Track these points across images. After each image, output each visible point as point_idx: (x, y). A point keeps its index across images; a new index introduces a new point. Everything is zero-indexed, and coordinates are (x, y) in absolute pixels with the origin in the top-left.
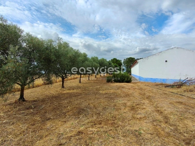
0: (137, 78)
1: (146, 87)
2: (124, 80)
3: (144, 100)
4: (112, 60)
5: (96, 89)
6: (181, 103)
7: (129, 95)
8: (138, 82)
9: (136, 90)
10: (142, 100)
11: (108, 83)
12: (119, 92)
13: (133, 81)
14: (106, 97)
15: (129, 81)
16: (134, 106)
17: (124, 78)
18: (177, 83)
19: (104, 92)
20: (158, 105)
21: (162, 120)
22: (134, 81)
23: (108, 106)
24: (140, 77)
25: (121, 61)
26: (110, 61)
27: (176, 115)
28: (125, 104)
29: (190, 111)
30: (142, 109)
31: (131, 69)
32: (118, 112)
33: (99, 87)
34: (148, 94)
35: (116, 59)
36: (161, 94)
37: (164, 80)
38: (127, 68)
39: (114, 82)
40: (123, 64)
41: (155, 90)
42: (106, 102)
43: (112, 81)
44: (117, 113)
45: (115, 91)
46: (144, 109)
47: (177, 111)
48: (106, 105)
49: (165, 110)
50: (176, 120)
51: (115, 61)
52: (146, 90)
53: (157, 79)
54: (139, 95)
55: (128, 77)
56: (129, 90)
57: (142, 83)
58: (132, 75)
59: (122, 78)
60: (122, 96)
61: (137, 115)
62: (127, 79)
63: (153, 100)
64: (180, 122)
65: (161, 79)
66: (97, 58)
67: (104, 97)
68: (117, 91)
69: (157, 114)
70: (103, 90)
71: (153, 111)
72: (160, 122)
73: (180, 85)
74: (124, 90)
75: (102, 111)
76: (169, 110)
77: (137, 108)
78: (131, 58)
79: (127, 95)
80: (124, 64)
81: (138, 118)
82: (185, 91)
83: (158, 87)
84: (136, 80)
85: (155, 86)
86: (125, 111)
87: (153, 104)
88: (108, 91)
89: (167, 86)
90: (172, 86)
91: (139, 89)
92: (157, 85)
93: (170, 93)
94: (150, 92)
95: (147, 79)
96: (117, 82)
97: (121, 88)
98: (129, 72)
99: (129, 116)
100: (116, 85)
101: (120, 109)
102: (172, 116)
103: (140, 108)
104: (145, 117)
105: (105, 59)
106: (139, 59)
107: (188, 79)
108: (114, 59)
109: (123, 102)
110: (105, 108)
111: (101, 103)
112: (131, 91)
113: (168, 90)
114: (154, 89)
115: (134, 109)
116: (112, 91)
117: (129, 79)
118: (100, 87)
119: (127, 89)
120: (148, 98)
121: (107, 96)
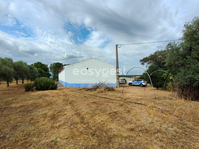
0: (64, 84)
1: (70, 93)
2: (48, 87)
3: (67, 105)
4: (35, 64)
5: (6, 103)
6: (94, 103)
7: (52, 103)
8: (64, 89)
9: (61, 97)
10: (64, 107)
11: (27, 92)
12: (40, 102)
13: (59, 88)
14: (20, 112)
15: (54, 88)
16: (55, 115)
17: (48, 85)
18: (94, 86)
19: (18, 105)
20: (78, 108)
21: (79, 122)
22: (61, 88)
23: (21, 122)
24: (66, 83)
25: (47, 65)
26: (32, 65)
27: (90, 113)
28: (46, 114)
29: (99, 108)
30: (63, 116)
31: (58, 75)
32: (35, 126)
33: (11, 99)
34: (71, 99)
35: (41, 63)
36: (82, 98)
37: (86, 84)
38: (54, 74)
39: (35, 91)
40: (49, 69)
41: (77, 95)
42: (18, 118)
43: (33, 90)
44: (33, 128)
45: (35, 101)
46: (65, 115)
47: (91, 110)
48: (19, 122)
49: (83, 111)
50: (89, 118)
51: (39, 65)
52: (70, 96)
53: (81, 85)
54: (63, 101)
55: (53, 84)
56: (53, 98)
57: (68, 88)
58: (59, 81)
59: (46, 85)
60: (43, 105)
61: (57, 123)
62: (53, 86)
63: (75, 104)
64: (91, 119)
65: (84, 84)
66: (10, 60)
67: (17, 111)
68: (39, 100)
69: (76, 117)
70: (18, 102)
71: (72, 115)
72: (77, 124)
73: (96, 88)
74: (47, 98)
75: (11, 131)
76: (86, 111)
77: (58, 116)
78: (58, 63)
79: (50, 104)
80: (51, 69)
81: (57, 127)
82: (98, 92)
83: (80, 91)
84: (63, 86)
85: (79, 91)
86: (44, 123)
87: (74, 108)
88: (25, 103)
89: (88, 90)
90: (91, 90)
91: (64, 95)
92: (80, 90)
93: (89, 96)
94: (73, 97)
95: (72, 85)
96: (40, 90)
97: (43, 97)
98: (56, 78)
99: (47, 127)
100: (39, 94)
101: (38, 122)
102: (87, 116)
103: (61, 116)
104: (65, 123)
105: (24, 62)
106: (66, 65)
107: (100, 83)
108: (38, 62)
109: (44, 112)
110: (17, 125)
111: (10, 121)
112: (55, 99)
113: (87, 93)
114: (77, 93)
115: (54, 118)
116: (31, 102)
117: (54, 86)
118: (13, 99)
119: (51, 96)
120: (71, 103)
121: (22, 109)
